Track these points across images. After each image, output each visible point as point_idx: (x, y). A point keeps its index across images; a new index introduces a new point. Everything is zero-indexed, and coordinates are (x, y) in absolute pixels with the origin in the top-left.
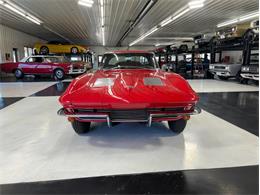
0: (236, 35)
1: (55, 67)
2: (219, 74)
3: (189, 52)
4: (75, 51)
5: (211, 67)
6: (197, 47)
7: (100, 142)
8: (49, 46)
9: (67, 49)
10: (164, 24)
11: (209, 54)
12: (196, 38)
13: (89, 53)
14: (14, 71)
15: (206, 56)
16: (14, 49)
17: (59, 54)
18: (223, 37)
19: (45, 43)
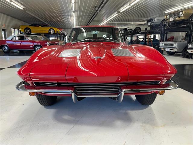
0: (183, 18)
1: (35, 44)
2: (168, 50)
3: (142, 34)
4: (52, 32)
5: (161, 45)
6: (149, 28)
7: (66, 117)
8: (31, 27)
9: (46, 30)
10: (122, 10)
11: (157, 35)
12: (148, 21)
13: (63, 34)
14: (2, 47)
15: (155, 36)
16: (3, 30)
17: (40, 34)
18: (172, 19)
19: (28, 25)
